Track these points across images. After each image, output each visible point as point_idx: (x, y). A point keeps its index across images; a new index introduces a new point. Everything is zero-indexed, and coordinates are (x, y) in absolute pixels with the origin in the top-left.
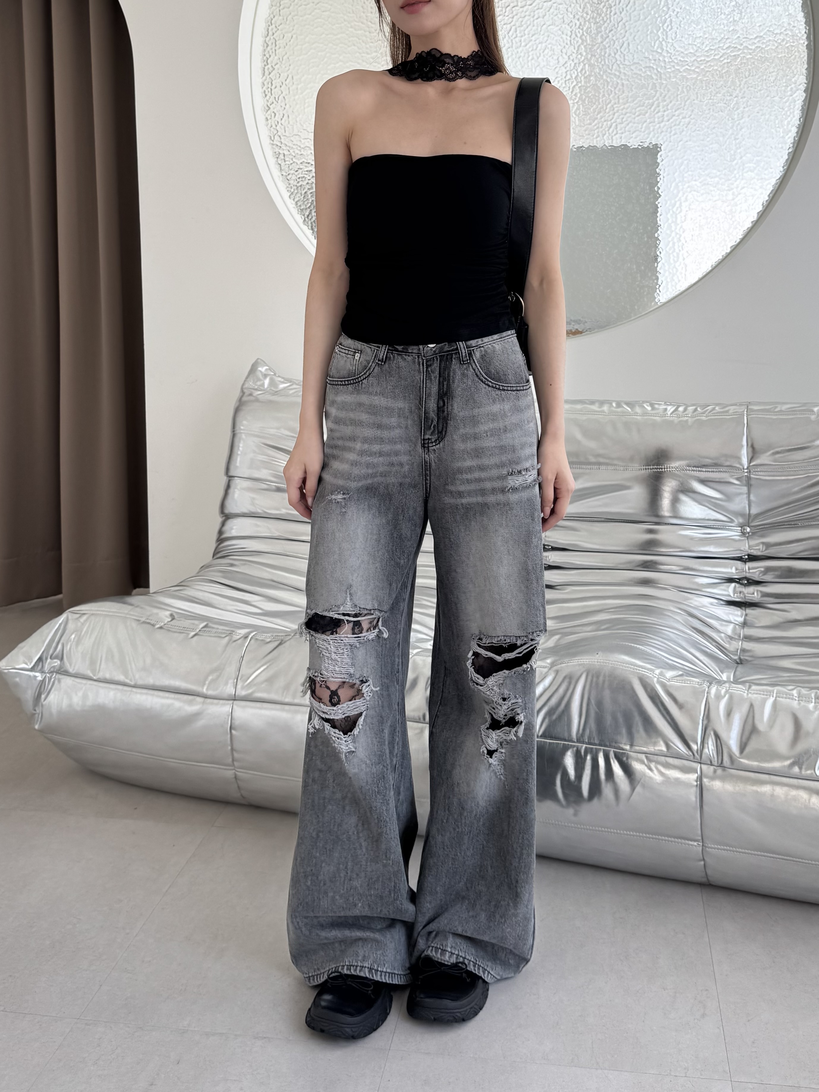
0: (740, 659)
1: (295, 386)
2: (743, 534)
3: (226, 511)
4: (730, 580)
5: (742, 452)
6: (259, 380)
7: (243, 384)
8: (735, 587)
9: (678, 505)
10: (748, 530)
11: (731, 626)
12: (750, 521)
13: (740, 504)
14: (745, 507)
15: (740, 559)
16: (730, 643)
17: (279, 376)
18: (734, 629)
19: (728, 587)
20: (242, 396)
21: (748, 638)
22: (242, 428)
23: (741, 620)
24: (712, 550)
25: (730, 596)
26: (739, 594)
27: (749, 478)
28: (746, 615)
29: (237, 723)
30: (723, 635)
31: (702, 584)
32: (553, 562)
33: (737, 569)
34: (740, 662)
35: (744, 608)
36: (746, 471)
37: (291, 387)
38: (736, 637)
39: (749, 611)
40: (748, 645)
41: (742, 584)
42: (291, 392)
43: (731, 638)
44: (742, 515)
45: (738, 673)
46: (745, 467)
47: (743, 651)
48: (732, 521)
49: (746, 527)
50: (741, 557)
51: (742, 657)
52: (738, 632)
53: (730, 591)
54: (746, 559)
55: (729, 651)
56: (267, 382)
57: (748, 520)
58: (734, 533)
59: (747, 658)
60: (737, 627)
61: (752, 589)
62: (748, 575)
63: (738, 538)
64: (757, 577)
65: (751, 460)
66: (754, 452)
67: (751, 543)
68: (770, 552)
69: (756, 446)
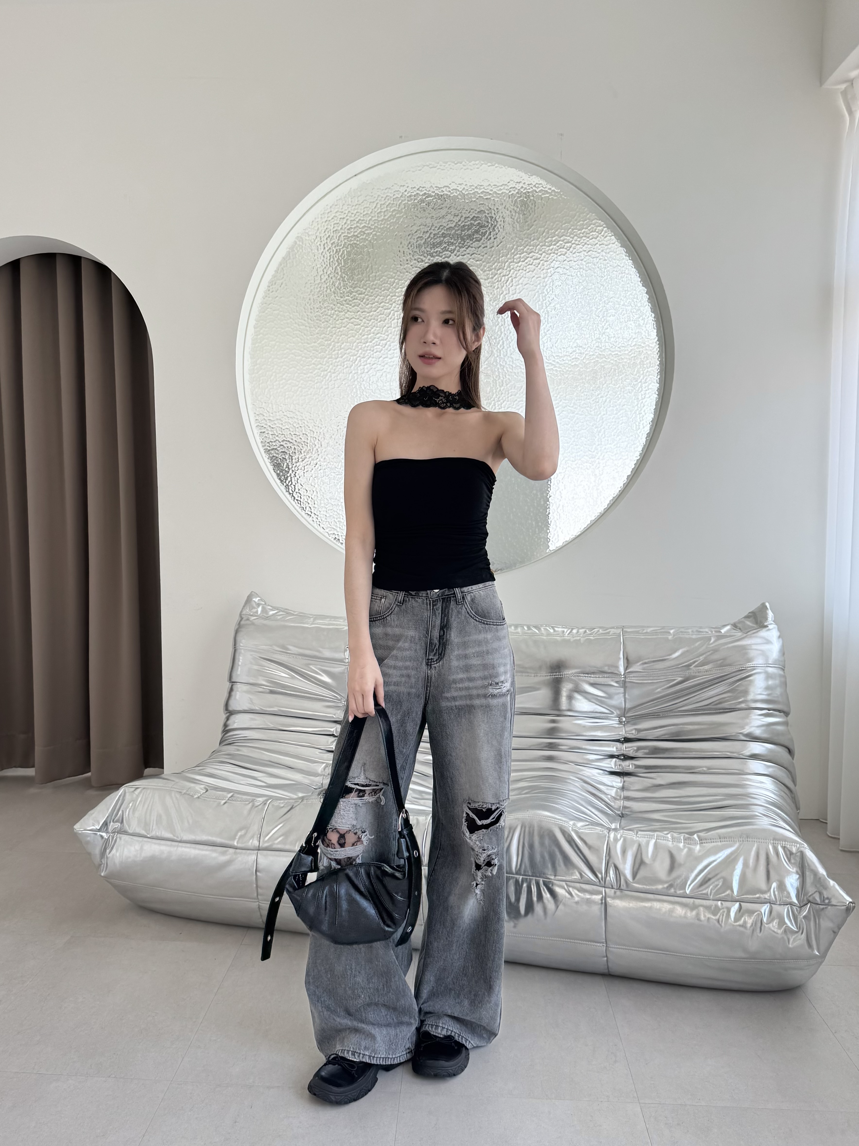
0: (622, 814)
1: (281, 613)
2: (621, 722)
3: (230, 709)
4: (612, 756)
5: (621, 663)
6: (255, 608)
7: (241, 612)
8: (616, 761)
9: (573, 702)
10: (624, 719)
11: (615, 790)
12: (626, 712)
13: (618, 700)
14: (621, 703)
15: (618, 741)
16: (615, 803)
17: (268, 605)
18: (617, 792)
19: (611, 761)
20: (241, 620)
21: (627, 798)
22: (241, 645)
23: (621, 785)
24: (599, 734)
25: (612, 768)
26: (618, 767)
27: (625, 682)
28: (624, 782)
29: (260, 867)
30: (609, 796)
31: (589, 759)
33: (617, 748)
34: (622, 816)
35: (622, 777)
36: (623, 676)
37: (278, 614)
38: (618, 798)
39: (626, 779)
40: (628, 804)
41: (620, 759)
42: (279, 617)
43: (615, 799)
44: (619, 709)
45: (622, 823)
46: (622, 674)
47: (625, 807)
48: (612, 713)
49: (622, 718)
50: (619, 739)
51: (623, 812)
52: (619, 794)
53: (612, 764)
54: (623, 741)
55: (614, 808)
56: (260, 609)
57: (624, 712)
58: (613, 722)
59: (627, 813)
60: (619, 790)
61: (628, 763)
62: (625, 753)
63: (617, 726)
64: (631, 754)
65: (626, 669)
66: (628, 663)
67: (627, 729)
68: (641, 735)
69: (630, 659)
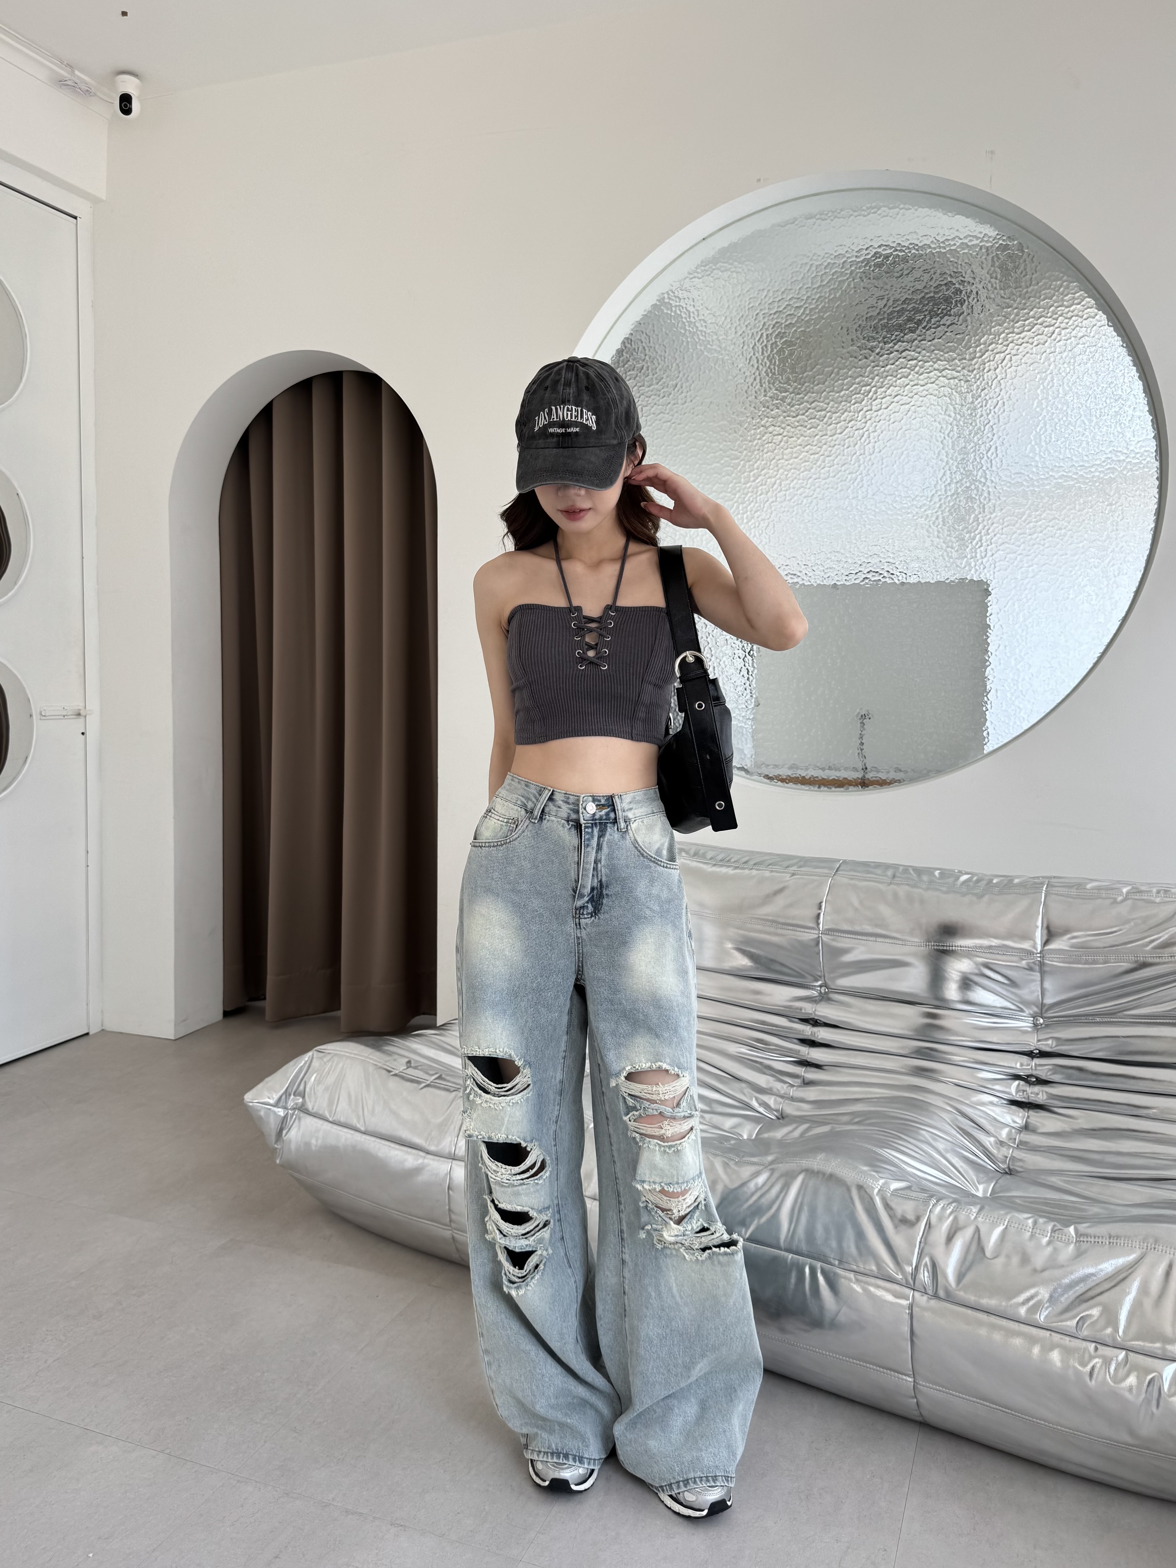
0: (1008, 1169)
2: (1035, 1025)
4: (1017, 1077)
5: (1037, 934)
8: (1019, 1085)
10: (1041, 1021)
11: (1008, 1129)
12: (1044, 1010)
13: (1031, 991)
14: (1037, 995)
15: (1030, 1054)
16: (1000, 1150)
18: (1009, 1133)
19: (1014, 1084)
21: (1023, 1145)
23: (1021, 1122)
24: (995, 1039)
25: (1013, 1095)
26: (1021, 1094)
27: (1042, 964)
28: (1028, 1117)
30: (992, 1139)
31: (982, 1079)
32: (822, 1039)
33: (1022, 1065)
34: (1010, 1172)
35: (1027, 1110)
36: (1039, 955)
38: (1009, 1143)
39: (1031, 1113)
40: (1018, 1154)
41: (1028, 1082)
43: (1002, 1143)
44: (1034, 1004)
45: (998, 1187)
46: (1039, 951)
47: (1013, 1158)
48: (1022, 1010)
49: (1039, 1018)
50: (1032, 1052)
51: (1011, 1167)
52: (1014, 1137)
53: (1014, 1089)
54: (1037, 1054)
55: (996, 1158)
57: (1042, 1009)
58: (1023, 1024)
59: (1019, 1169)
60: (1013, 1131)
61: (1036, 1089)
62: (1034, 1073)
63: (1029, 1029)
64: (1043, 1074)
65: (1046, 943)
66: (1050, 934)
67: (1040, 1038)
68: (1063, 1049)
69: (1052, 929)
